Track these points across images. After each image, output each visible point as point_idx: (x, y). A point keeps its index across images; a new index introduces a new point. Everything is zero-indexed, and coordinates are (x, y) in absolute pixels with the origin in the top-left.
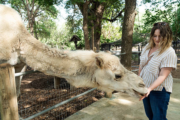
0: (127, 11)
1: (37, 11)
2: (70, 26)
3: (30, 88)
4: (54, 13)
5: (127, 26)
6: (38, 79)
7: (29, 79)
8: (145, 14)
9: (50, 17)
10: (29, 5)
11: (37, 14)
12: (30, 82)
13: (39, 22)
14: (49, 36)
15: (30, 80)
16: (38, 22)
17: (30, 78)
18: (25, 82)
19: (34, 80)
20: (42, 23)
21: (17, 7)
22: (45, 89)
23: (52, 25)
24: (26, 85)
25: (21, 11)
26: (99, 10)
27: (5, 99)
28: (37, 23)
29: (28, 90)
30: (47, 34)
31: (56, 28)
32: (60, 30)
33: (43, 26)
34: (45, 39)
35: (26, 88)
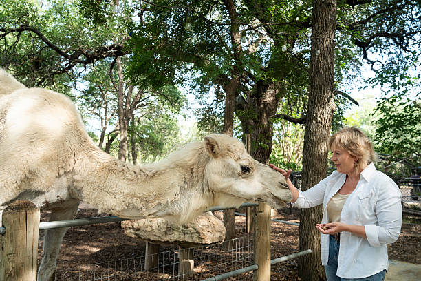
0: (312, 103)
1: (139, 96)
2: (206, 130)
3: (92, 263)
4: (175, 101)
5: (314, 134)
6: (115, 245)
7: (95, 244)
8: (376, 110)
9: (166, 110)
10: (125, 85)
11: (139, 102)
12: (96, 250)
13: (142, 119)
14: (161, 150)
15: (98, 247)
16: (139, 119)
17: (101, 241)
18: (87, 250)
19: (107, 248)
20: (148, 121)
21: (100, 88)
22: (124, 271)
23: (170, 127)
24: (85, 256)
25: (109, 96)
26: (269, 97)
27: (11, 275)
28: (139, 122)
29: (85, 268)
30: (155, 147)
31: (177, 133)
32: (184, 139)
33: (150, 128)
34: (151, 156)
35: (83, 262)
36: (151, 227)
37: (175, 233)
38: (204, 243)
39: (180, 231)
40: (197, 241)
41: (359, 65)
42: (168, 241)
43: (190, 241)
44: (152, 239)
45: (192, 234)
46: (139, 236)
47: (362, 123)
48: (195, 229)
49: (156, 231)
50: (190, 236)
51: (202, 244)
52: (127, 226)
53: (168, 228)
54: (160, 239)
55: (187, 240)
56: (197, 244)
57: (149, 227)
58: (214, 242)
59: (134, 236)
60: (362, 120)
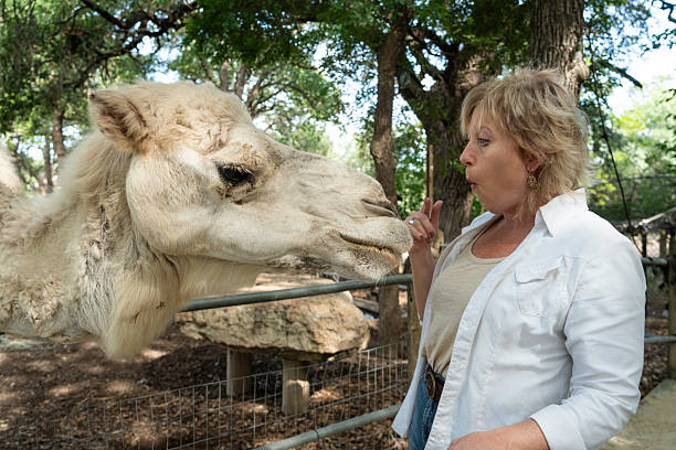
26: (470, 78)
36: (226, 320)
37: (270, 331)
38: (322, 351)
39: (279, 327)
40: (309, 347)
41: (644, 16)
42: (257, 347)
43: (297, 348)
44: (228, 343)
45: (300, 333)
46: (206, 338)
47: (648, 126)
48: (305, 325)
49: (236, 328)
50: (296, 337)
51: (318, 353)
52: (185, 319)
53: (256, 322)
54: (242, 344)
55: (291, 345)
56: (310, 353)
57: (222, 320)
58: (344, 348)
59: (197, 337)
60: (649, 120)
